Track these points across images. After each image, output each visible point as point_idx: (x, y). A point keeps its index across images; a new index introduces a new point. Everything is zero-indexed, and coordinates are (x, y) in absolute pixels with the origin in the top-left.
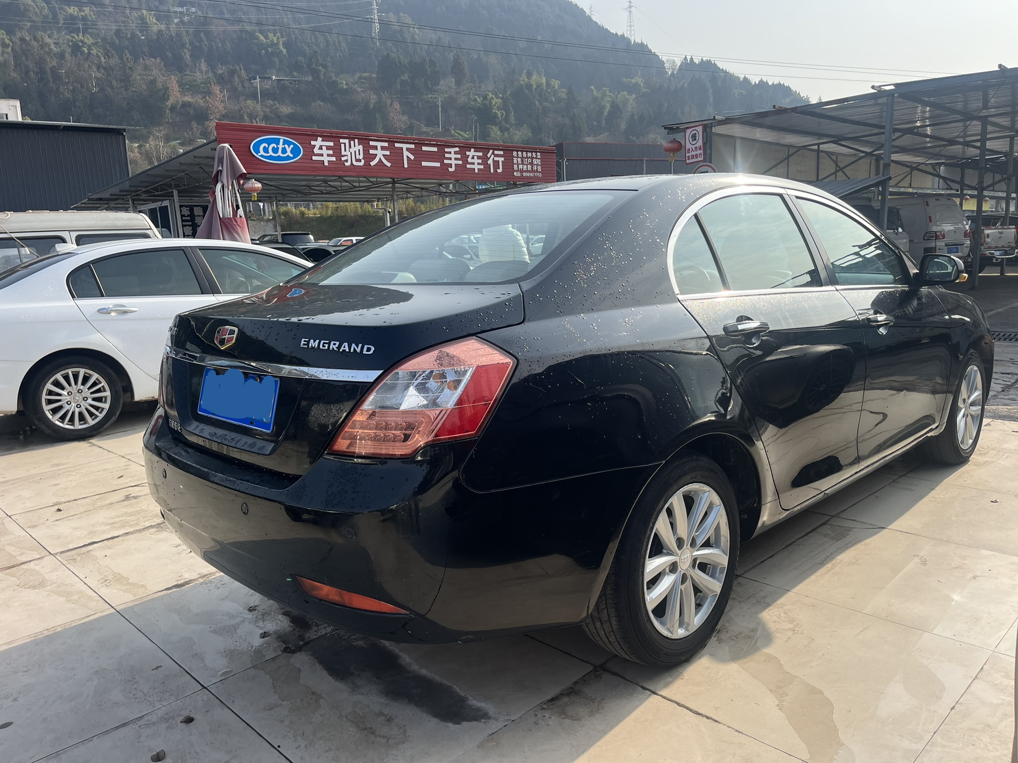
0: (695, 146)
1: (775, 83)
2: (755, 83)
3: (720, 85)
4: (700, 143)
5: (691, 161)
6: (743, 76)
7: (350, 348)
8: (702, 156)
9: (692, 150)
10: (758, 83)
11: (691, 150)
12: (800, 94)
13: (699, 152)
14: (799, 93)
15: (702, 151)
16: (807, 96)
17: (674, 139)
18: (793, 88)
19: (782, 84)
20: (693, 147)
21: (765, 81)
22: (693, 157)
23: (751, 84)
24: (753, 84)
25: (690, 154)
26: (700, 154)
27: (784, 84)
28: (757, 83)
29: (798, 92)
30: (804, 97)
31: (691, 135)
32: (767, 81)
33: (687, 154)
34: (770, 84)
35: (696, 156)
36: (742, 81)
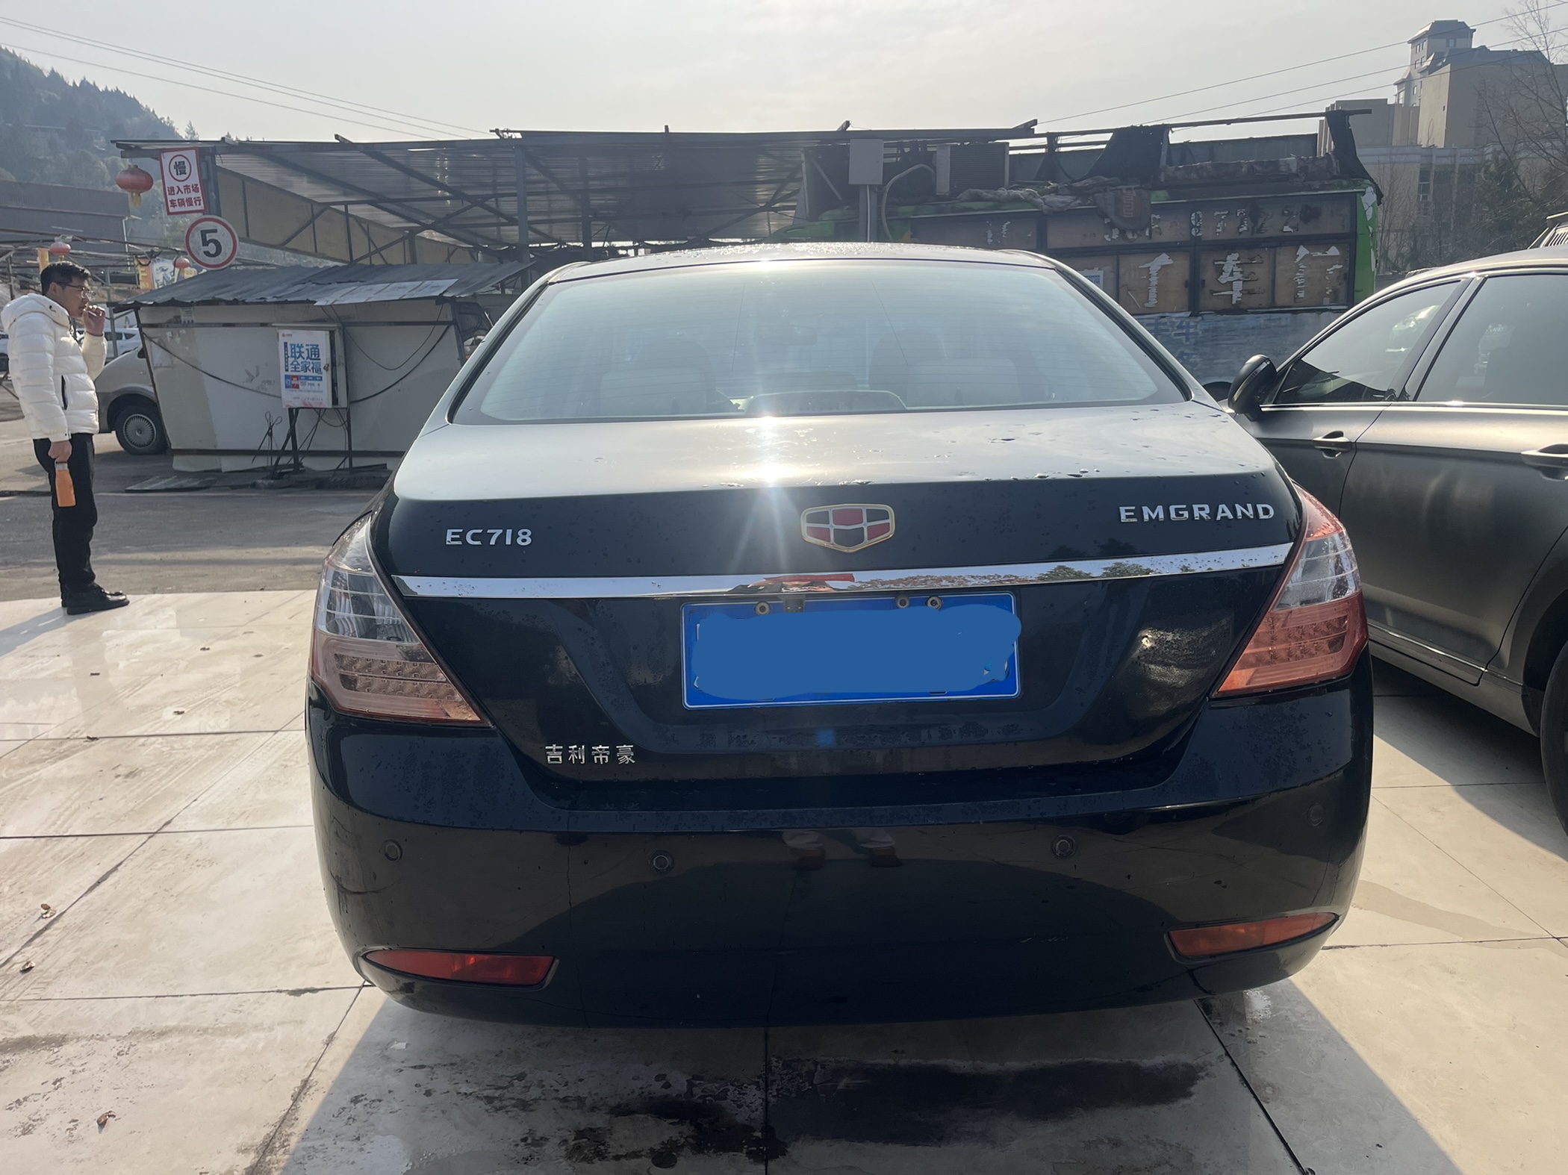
0: (185, 183)
1: (110, 90)
2: (74, 83)
3: (9, 77)
4: (194, 179)
5: (178, 209)
6: (49, 69)
7: (1234, 512)
8: (202, 202)
9: (179, 189)
10: (80, 85)
11: (176, 190)
12: (156, 113)
13: (193, 195)
14: (153, 111)
15: (200, 194)
16: (168, 118)
17: (136, 166)
18: (143, 102)
19: (122, 92)
20: (182, 185)
21: (92, 83)
22: (181, 203)
23: (65, 84)
24: (71, 84)
25: (175, 197)
26: (197, 199)
27: (125, 93)
28: (78, 85)
29: (151, 110)
30: (162, 118)
31: (173, 163)
32: (94, 83)
33: (168, 196)
34: (101, 88)
35: (189, 201)
36: (49, 77)
